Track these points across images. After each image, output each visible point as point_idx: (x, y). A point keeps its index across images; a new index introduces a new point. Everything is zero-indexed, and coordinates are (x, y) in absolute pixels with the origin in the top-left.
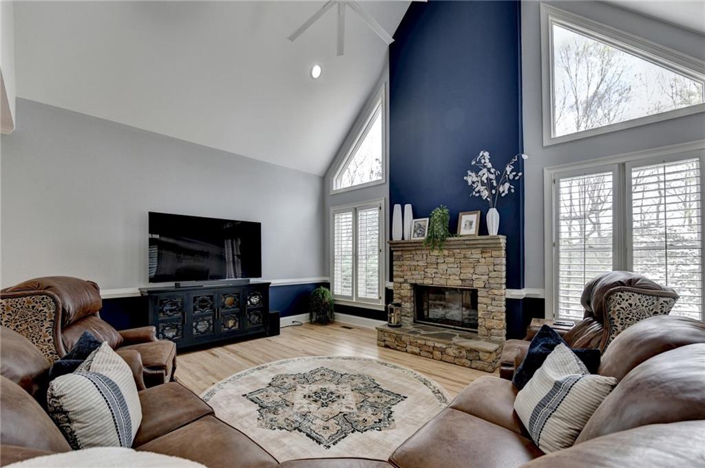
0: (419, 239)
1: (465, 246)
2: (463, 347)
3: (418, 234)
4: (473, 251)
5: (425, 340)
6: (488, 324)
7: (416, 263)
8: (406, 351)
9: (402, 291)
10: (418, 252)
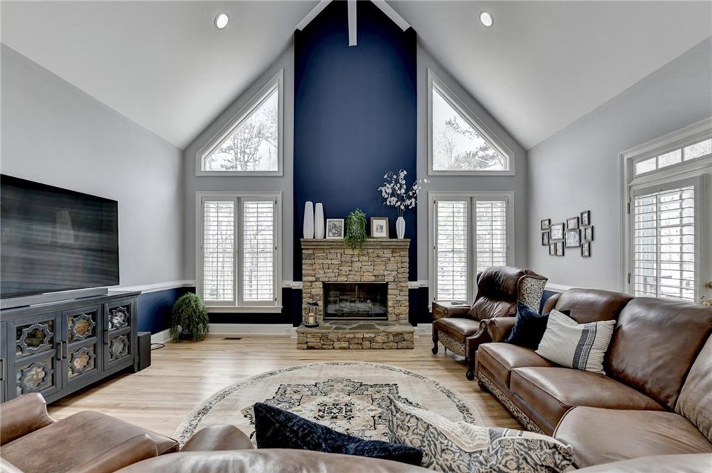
0: (334, 238)
1: (380, 247)
2: (390, 333)
3: (334, 234)
4: (385, 251)
5: (354, 333)
6: (397, 311)
7: (329, 262)
8: (334, 348)
9: (313, 290)
10: (333, 251)
